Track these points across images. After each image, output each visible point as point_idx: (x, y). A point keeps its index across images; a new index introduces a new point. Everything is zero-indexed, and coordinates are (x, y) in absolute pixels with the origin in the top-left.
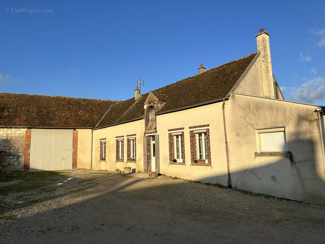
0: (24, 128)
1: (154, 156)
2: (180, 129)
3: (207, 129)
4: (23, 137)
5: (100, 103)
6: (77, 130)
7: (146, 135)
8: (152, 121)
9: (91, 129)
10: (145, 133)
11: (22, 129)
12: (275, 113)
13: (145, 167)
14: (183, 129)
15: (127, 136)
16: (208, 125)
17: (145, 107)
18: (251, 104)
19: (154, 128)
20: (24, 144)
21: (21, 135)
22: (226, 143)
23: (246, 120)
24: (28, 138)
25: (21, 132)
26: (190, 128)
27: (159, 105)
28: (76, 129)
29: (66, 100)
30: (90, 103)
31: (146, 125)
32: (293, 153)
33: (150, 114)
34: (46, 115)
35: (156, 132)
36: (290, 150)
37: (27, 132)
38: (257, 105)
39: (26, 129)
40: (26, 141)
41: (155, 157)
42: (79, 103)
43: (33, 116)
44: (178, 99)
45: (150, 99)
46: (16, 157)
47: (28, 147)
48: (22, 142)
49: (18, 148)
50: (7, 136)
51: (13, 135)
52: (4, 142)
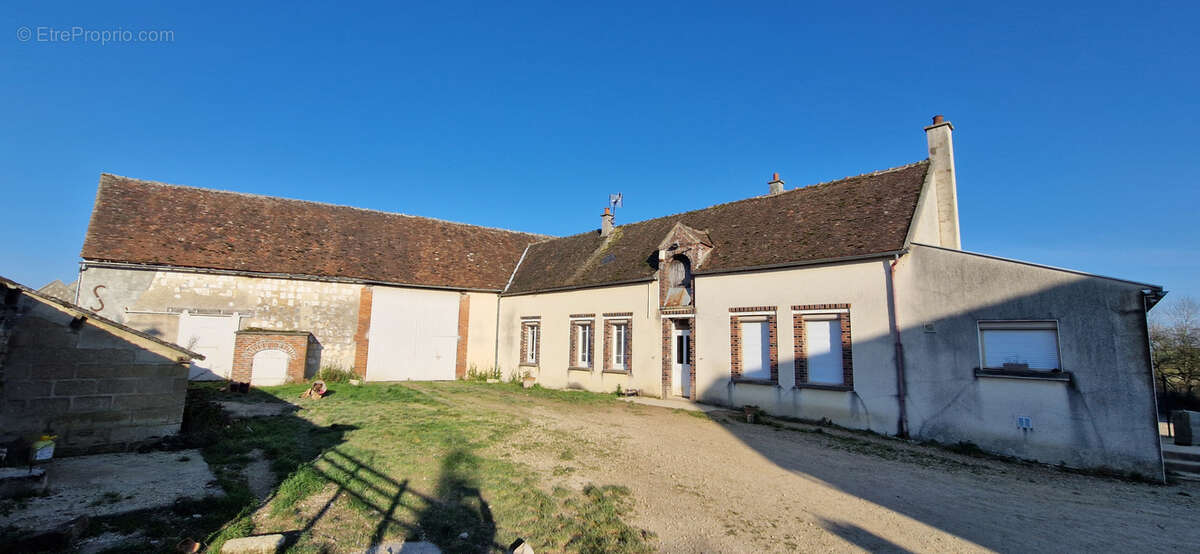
0: (355, 283)
3: (842, 314)
4: (352, 305)
5: (505, 237)
6: (468, 293)
7: (664, 316)
8: (677, 286)
9: (496, 295)
10: (660, 312)
11: (354, 286)
14: (773, 309)
15: (605, 315)
19: (687, 302)
20: (357, 319)
21: (352, 299)
24: (366, 306)
25: (350, 292)
28: (466, 291)
31: (664, 295)
32: (1078, 376)
35: (694, 312)
37: (363, 293)
39: (363, 286)
40: (361, 312)
42: (464, 235)
46: (337, 347)
47: (364, 325)
48: (352, 313)
49: (344, 327)
50: (321, 299)
51: (334, 298)
52: (315, 312)
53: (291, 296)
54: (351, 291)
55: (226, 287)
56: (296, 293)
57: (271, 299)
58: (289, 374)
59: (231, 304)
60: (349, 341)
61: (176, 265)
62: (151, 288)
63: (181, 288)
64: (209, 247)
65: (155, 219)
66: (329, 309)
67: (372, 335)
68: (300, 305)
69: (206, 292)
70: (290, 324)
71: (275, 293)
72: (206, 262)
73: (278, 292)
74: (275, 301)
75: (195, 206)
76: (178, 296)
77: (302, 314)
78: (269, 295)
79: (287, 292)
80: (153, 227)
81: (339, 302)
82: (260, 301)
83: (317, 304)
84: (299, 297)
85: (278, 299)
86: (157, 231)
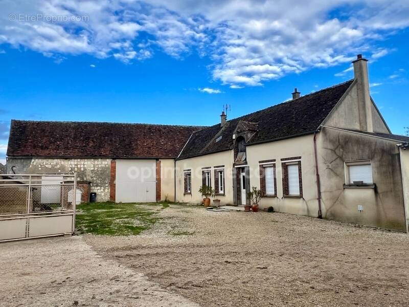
1: (244, 188)
2: (271, 161)
3: (298, 161)
4: (107, 168)
5: (181, 130)
6: (160, 160)
7: (235, 167)
8: (241, 151)
9: (173, 160)
10: (234, 165)
11: (108, 160)
12: (362, 146)
13: (235, 200)
14: (275, 160)
15: (214, 167)
16: (300, 158)
17: (234, 137)
18: (340, 137)
19: (243, 159)
20: (110, 174)
21: (107, 166)
22: (318, 175)
23: (335, 153)
24: (113, 169)
26: (282, 160)
27: (249, 135)
29: (147, 127)
30: (171, 130)
31: (236, 156)
32: (377, 185)
33: (240, 144)
34: (128, 145)
35: (246, 163)
36: (375, 182)
37: (112, 163)
38: (345, 138)
39: (112, 160)
40: (111, 172)
41: (245, 190)
43: (117, 146)
44: (270, 129)
45: (239, 128)
46: (102, 188)
47: (113, 178)
48: (107, 172)
49: (105, 179)
50: (94, 167)
51: (100, 166)
52: (92, 173)
53: (82, 166)
54: (107, 163)
55: (57, 164)
56: (84, 165)
57: (74, 168)
58: (82, 199)
59: (59, 171)
60: (107, 185)
61: (39, 156)
62: (31, 166)
63: (41, 165)
64: (50, 147)
65: (30, 137)
66: (98, 171)
67: (117, 182)
68: (86, 170)
69: (50, 167)
70: (83, 178)
71: (75, 165)
72: (49, 154)
73: (77, 165)
74: (76, 169)
75: (44, 130)
76: (40, 169)
77: (87, 174)
78: (73, 166)
79: (81, 164)
80: (30, 141)
81: (102, 167)
82: (70, 169)
83: (93, 169)
84: (85, 166)
85: (77, 168)
86: (31, 142)
